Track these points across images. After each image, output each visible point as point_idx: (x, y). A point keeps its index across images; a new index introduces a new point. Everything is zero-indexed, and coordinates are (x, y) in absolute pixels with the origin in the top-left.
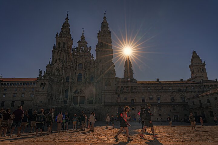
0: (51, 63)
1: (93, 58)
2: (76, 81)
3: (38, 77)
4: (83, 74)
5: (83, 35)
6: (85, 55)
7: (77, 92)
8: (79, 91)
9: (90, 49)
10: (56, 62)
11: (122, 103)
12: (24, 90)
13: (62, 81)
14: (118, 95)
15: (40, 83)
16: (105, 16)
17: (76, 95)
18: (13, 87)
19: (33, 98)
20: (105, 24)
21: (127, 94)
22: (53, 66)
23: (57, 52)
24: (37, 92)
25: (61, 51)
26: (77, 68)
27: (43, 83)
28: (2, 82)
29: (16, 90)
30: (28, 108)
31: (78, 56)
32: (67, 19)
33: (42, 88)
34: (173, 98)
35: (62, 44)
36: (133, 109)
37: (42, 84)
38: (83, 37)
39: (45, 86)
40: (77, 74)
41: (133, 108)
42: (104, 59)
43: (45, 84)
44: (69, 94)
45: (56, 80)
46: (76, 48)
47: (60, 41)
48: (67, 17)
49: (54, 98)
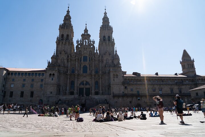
0: (55, 54)
1: (97, 51)
2: (82, 73)
3: (47, 67)
4: (88, 66)
5: (86, 28)
6: (89, 48)
7: (82, 83)
8: (85, 82)
9: (94, 42)
10: (61, 54)
11: (129, 94)
12: (33, 80)
13: (69, 72)
14: (125, 87)
15: (49, 74)
16: (105, 11)
17: (82, 86)
18: (21, 78)
19: (43, 88)
20: (106, 19)
21: (133, 86)
22: (57, 57)
23: (61, 44)
24: (46, 83)
25: (66, 43)
26: (82, 60)
27: (52, 73)
28: (9, 72)
29: (24, 80)
30: (38, 98)
31: (83, 49)
32: (68, 12)
33: (51, 78)
34: (172, 90)
35: (65, 36)
36: (139, 100)
37: (50, 75)
38: (86, 31)
39: (54, 77)
40: (82, 66)
41: (139, 98)
42: (107, 52)
43: (54, 75)
44: (76, 86)
45: (62, 71)
46: (80, 40)
47: (63, 33)
48: (68, 10)
49: (61, 89)
